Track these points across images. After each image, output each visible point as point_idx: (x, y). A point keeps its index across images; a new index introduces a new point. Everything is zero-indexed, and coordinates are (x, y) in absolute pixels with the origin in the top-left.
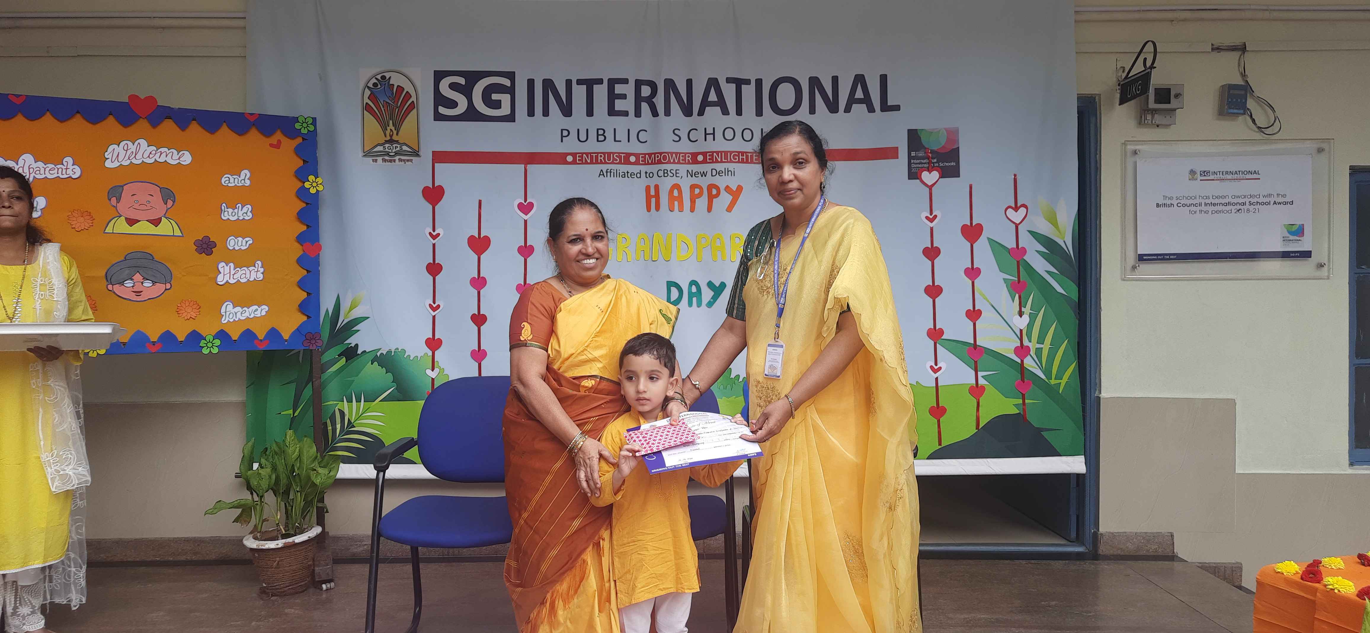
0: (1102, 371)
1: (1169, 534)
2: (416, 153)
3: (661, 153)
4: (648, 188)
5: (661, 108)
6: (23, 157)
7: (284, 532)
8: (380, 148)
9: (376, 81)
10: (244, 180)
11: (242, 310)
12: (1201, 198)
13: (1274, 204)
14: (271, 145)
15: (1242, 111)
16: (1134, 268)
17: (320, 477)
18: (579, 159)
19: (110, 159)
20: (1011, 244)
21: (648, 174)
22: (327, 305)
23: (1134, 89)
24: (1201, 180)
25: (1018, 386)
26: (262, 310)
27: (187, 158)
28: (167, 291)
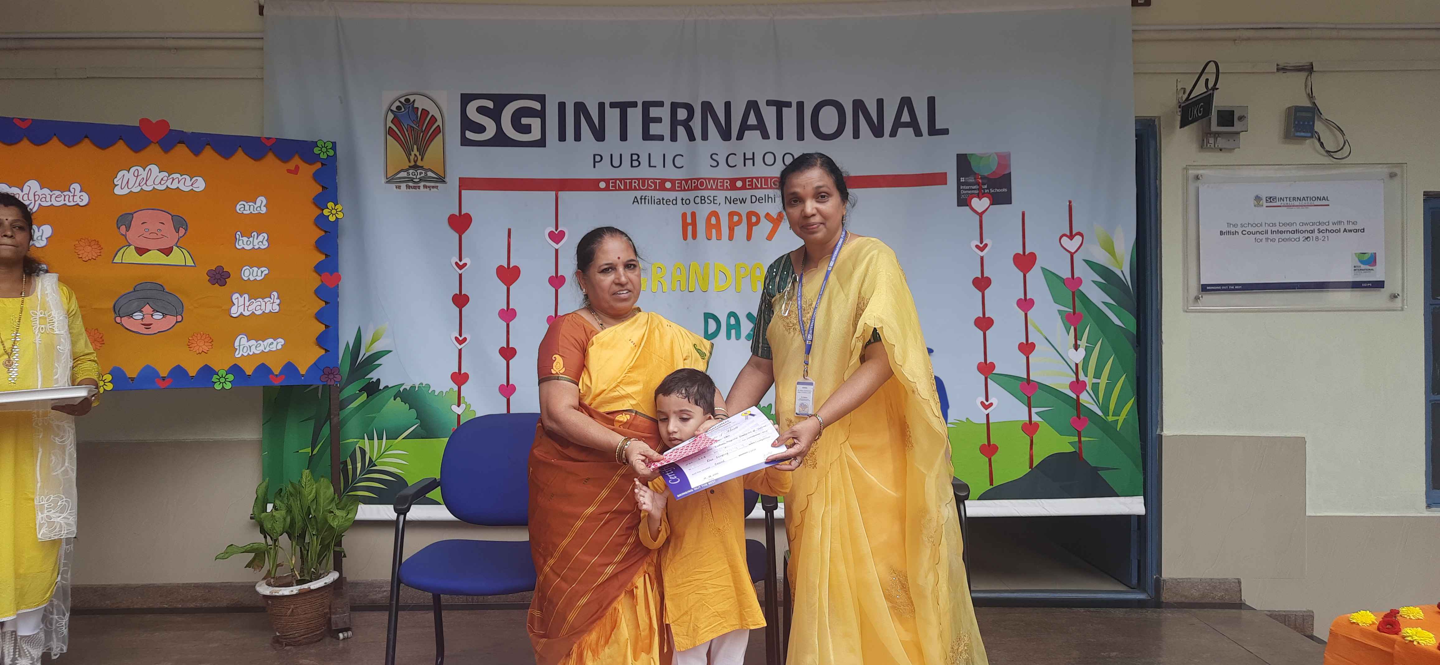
0: (1164, 407)
1: (1237, 581)
2: (442, 180)
3: (698, 179)
4: (684, 216)
5: (698, 132)
6: (27, 184)
7: (299, 578)
8: (403, 174)
9: (399, 104)
10: (260, 207)
11: (256, 344)
12: (1267, 225)
13: (1344, 231)
14: (289, 171)
15: (1309, 135)
16: (1197, 298)
17: (338, 519)
18: (612, 185)
19: (120, 186)
20: (1066, 274)
21: (684, 201)
22: (346, 337)
23: (1195, 111)
24: (1267, 207)
25: (1073, 423)
26: (277, 344)
27: (200, 185)
28: (178, 324)
